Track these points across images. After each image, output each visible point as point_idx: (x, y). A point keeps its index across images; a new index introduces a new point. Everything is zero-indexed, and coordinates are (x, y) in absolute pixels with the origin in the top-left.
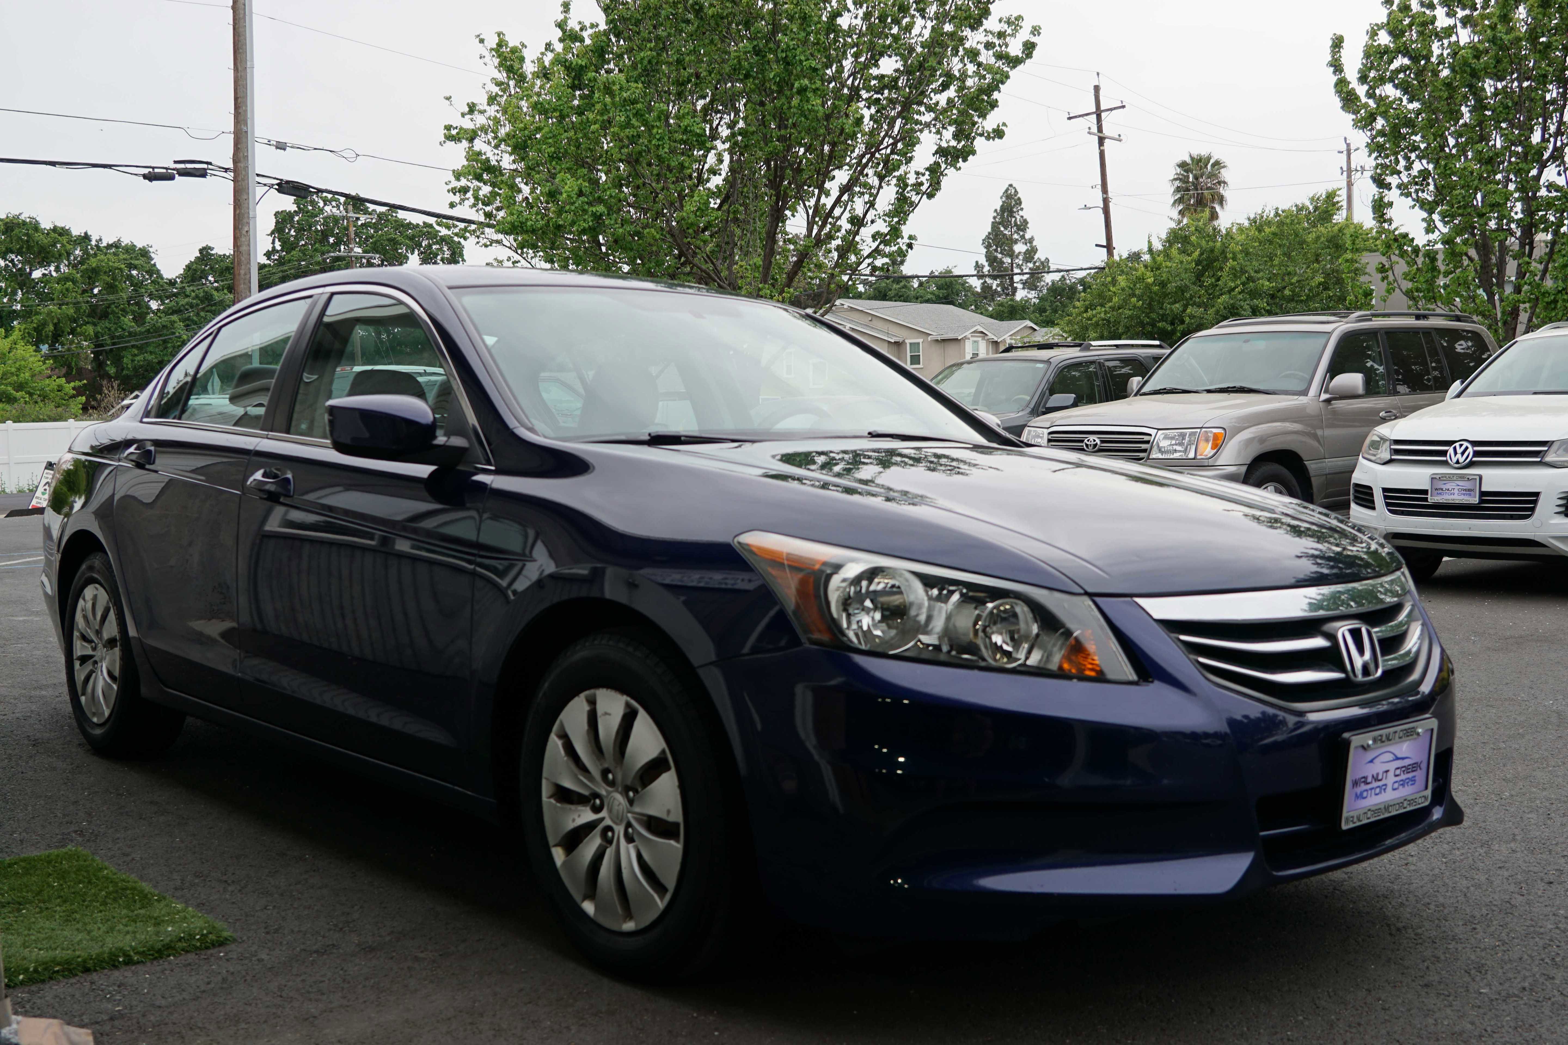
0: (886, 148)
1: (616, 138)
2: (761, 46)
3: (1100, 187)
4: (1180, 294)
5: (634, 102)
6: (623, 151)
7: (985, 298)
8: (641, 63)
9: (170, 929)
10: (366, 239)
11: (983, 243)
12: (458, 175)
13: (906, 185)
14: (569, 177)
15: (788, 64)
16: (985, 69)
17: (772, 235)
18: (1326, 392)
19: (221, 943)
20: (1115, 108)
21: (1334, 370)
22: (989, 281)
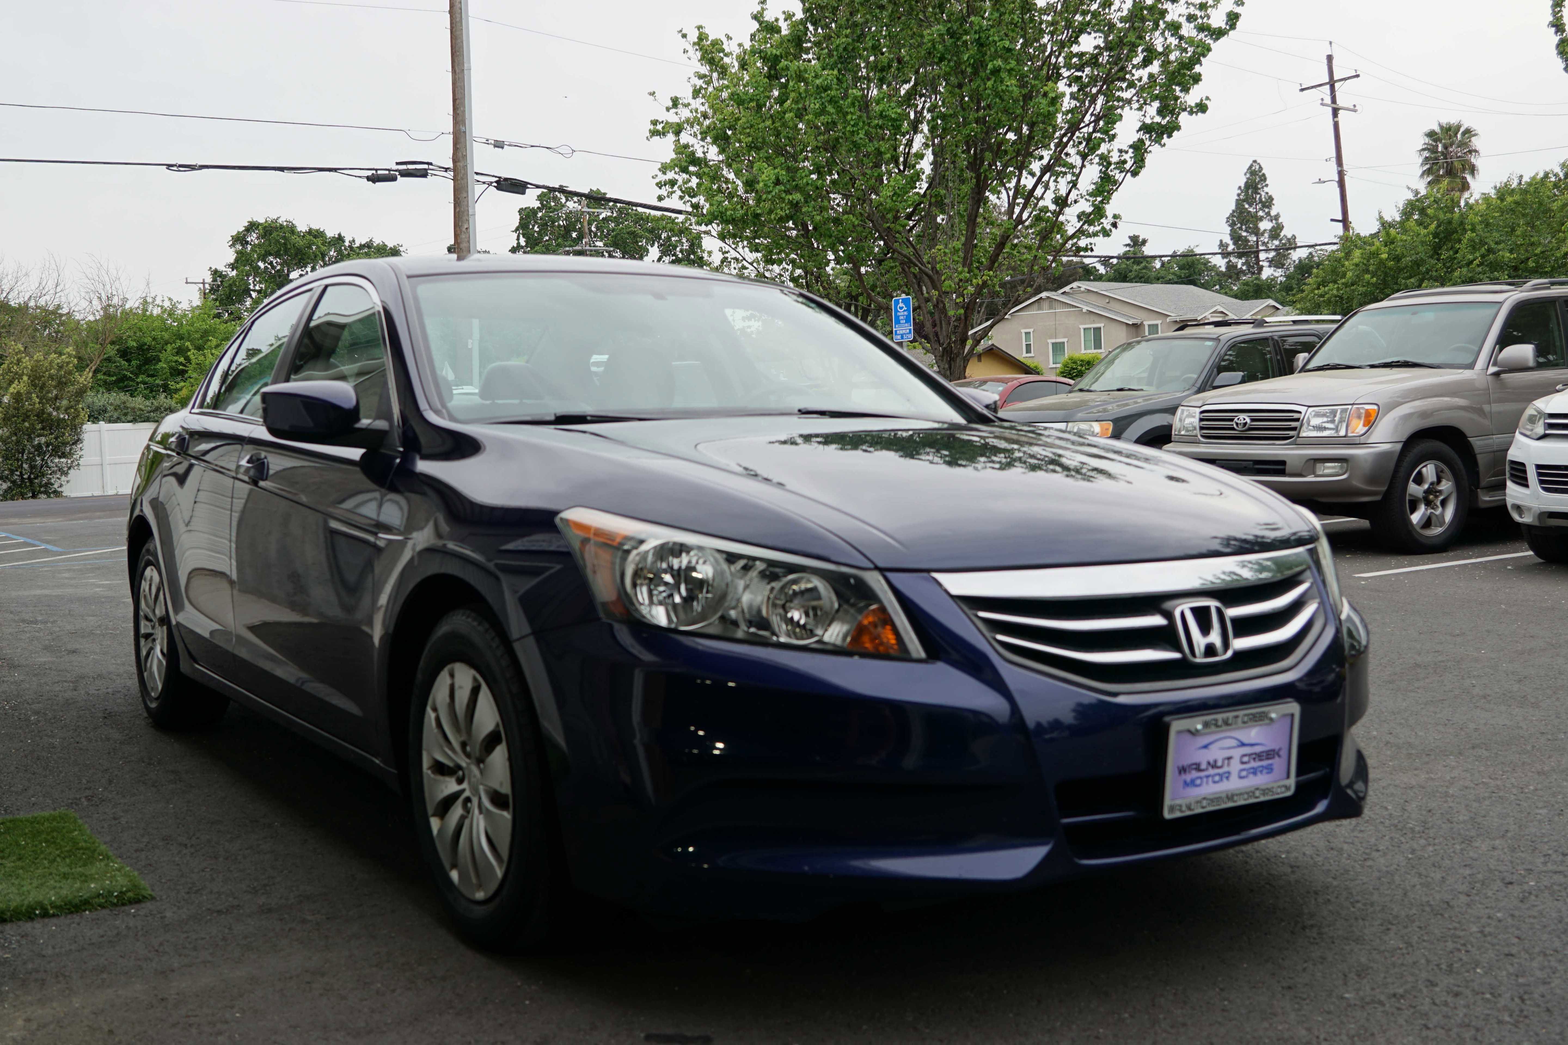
0: (1088, 125)
1: (810, 125)
2: (955, 28)
3: (1334, 160)
4: (1415, 268)
5: (826, 89)
6: (819, 138)
7: (1230, 277)
8: (837, 50)
9: (92, 886)
10: (608, 234)
11: (1227, 222)
12: (664, 169)
13: (1109, 164)
14: (766, 166)
15: (982, 45)
16: (1186, 43)
17: (973, 218)
18: (1495, 364)
19: (137, 901)
20: (1349, 78)
21: (1504, 341)
22: (1234, 260)
